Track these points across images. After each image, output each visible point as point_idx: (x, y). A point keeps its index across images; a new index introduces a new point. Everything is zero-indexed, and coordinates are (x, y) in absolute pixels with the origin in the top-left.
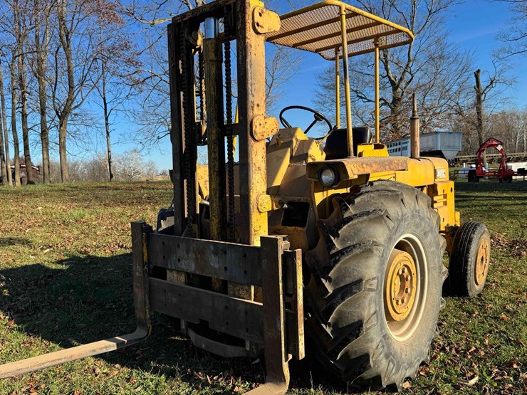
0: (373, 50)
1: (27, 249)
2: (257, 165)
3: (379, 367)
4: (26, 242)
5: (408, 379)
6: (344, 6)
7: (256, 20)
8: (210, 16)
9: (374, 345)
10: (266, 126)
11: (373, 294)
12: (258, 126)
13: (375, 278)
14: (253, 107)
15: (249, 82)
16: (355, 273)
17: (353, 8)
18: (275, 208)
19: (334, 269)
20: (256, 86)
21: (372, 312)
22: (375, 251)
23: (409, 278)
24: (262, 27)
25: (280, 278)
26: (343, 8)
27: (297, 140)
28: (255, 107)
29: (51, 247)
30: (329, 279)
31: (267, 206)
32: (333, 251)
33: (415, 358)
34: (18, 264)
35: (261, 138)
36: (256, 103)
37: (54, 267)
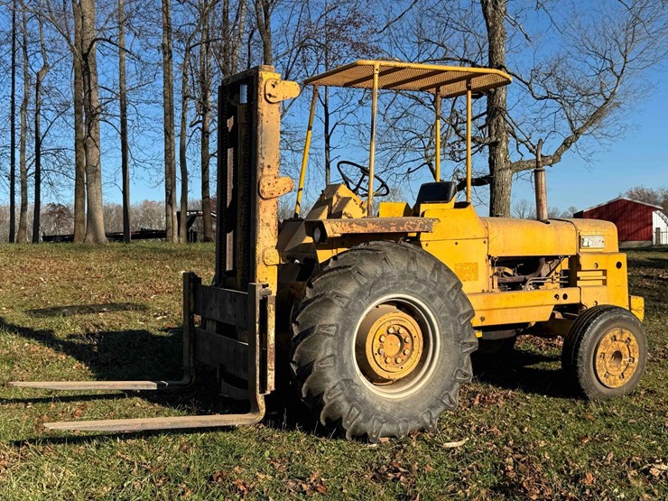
0: (465, 93)
1: (138, 315)
2: (265, 221)
3: (340, 409)
4: (144, 308)
5: (392, 436)
6: (377, 64)
7: (267, 92)
8: (243, 84)
9: (331, 385)
10: (277, 185)
11: (330, 339)
12: (267, 186)
13: (333, 325)
14: (262, 169)
15: (260, 146)
16: (316, 319)
17: (392, 64)
18: (282, 262)
19: (301, 314)
20: (267, 149)
21: (328, 354)
22: (336, 301)
23: (408, 339)
24: (274, 97)
25: (257, 320)
26: (377, 67)
27: (338, 197)
28: (266, 169)
29: (165, 314)
30: (297, 323)
31: (273, 259)
32: (305, 300)
33: (401, 417)
34: (123, 328)
35: (269, 196)
36: (266, 164)
37: (158, 333)
